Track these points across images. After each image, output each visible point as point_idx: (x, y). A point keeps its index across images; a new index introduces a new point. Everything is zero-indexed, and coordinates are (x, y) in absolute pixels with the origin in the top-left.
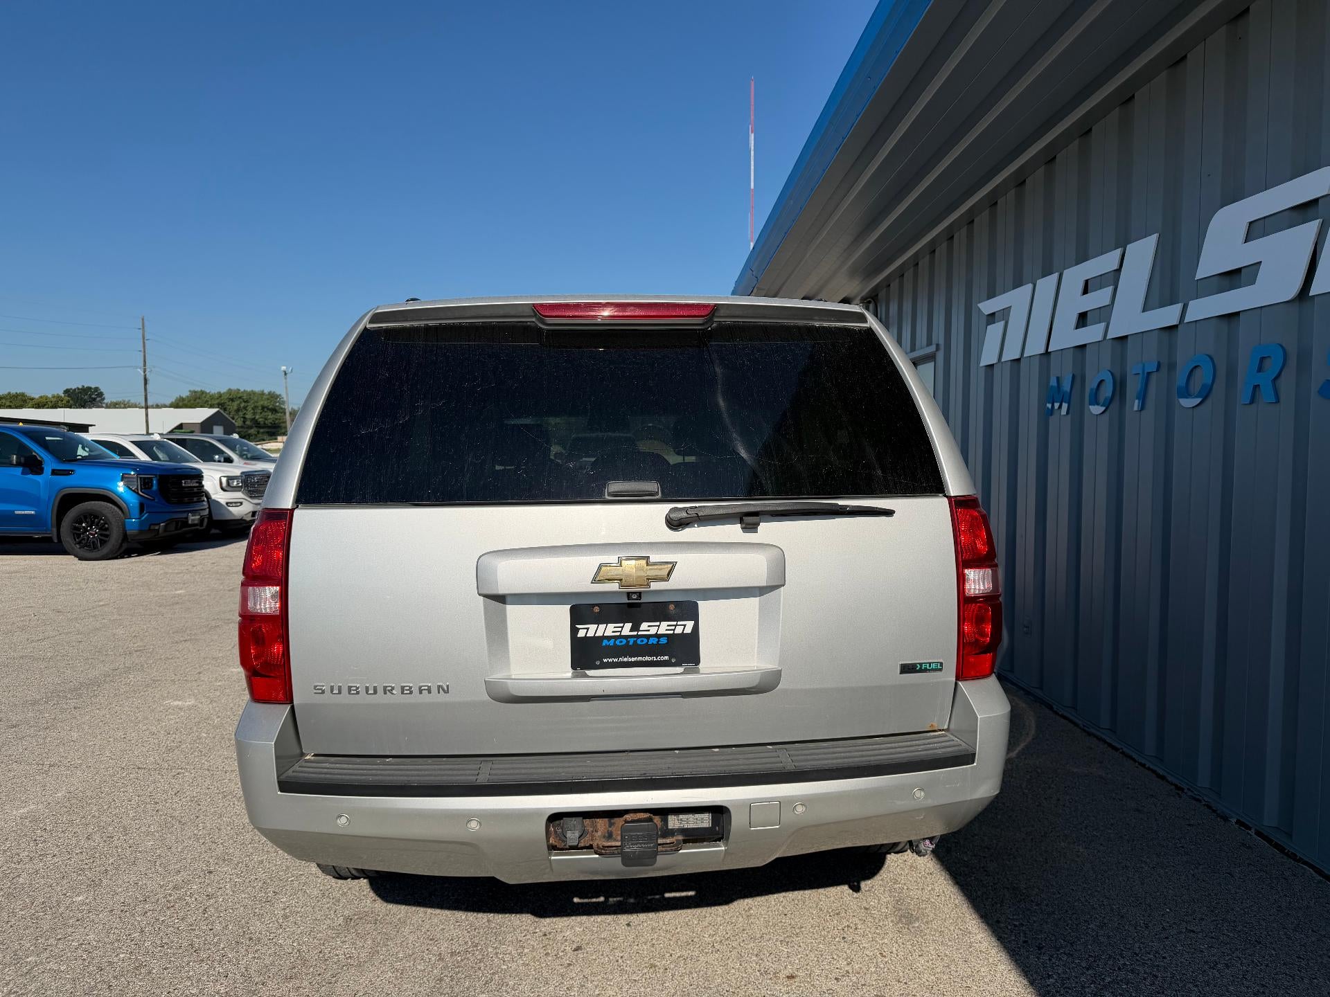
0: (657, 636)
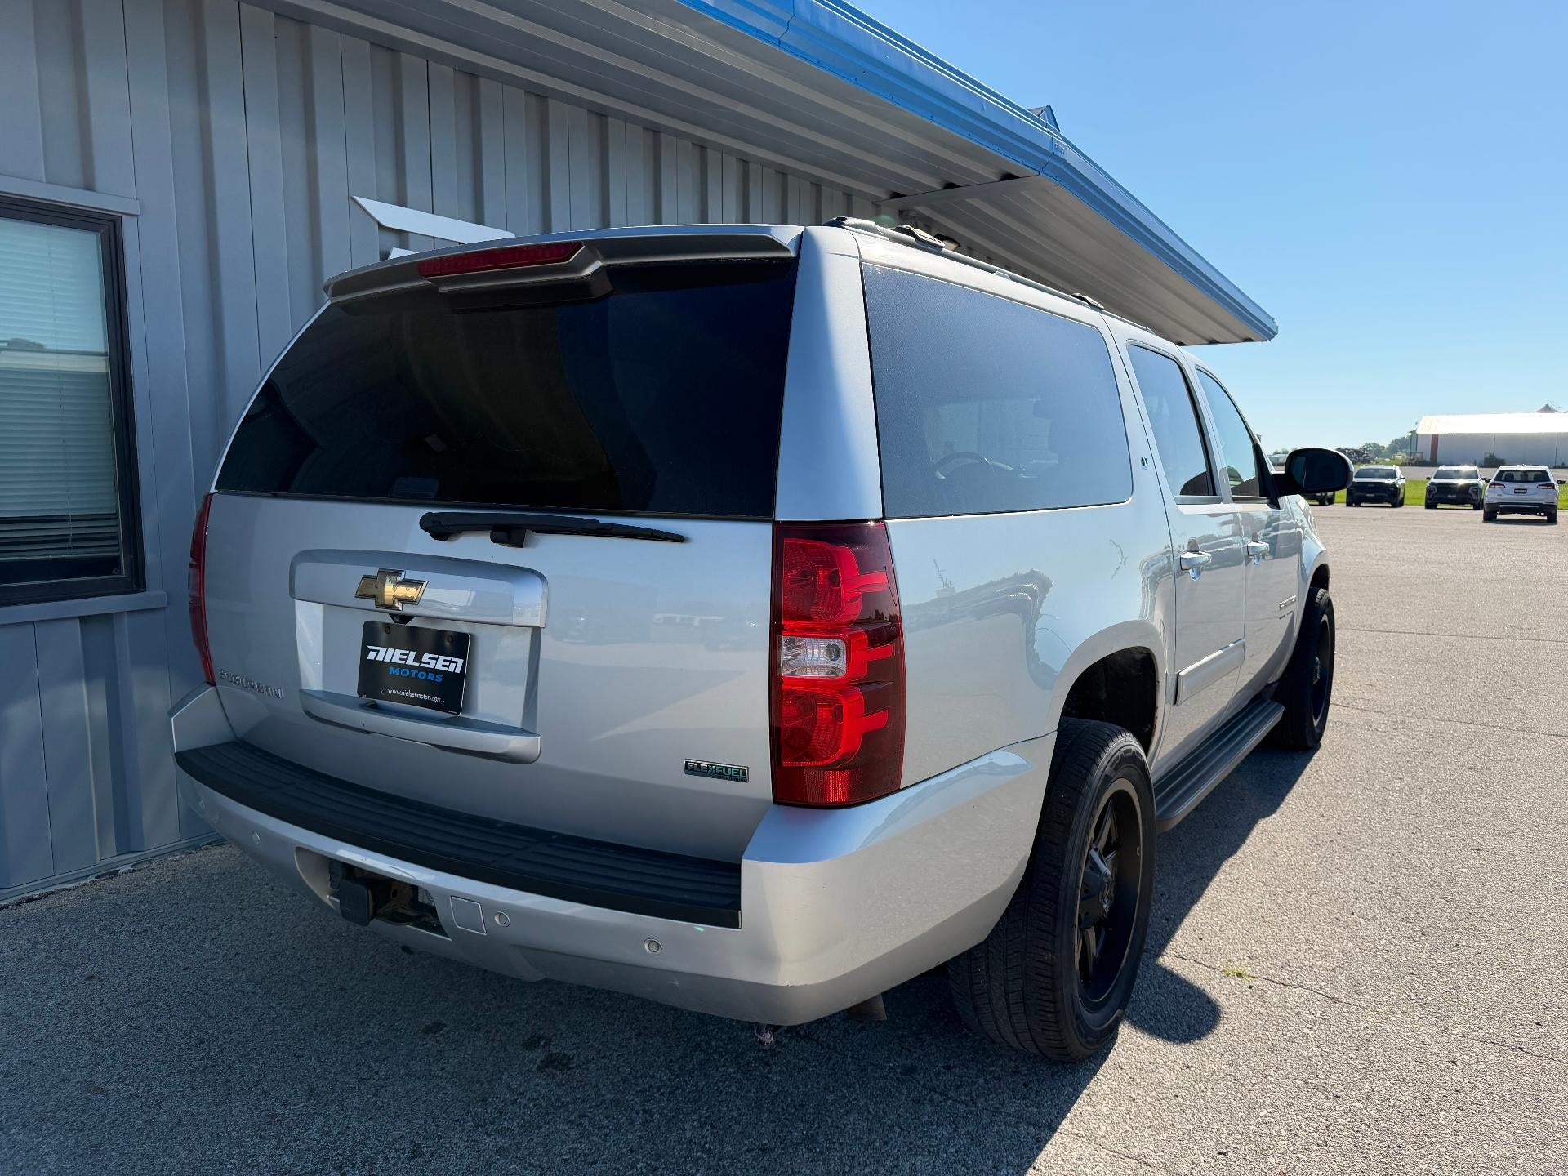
0: (435, 671)
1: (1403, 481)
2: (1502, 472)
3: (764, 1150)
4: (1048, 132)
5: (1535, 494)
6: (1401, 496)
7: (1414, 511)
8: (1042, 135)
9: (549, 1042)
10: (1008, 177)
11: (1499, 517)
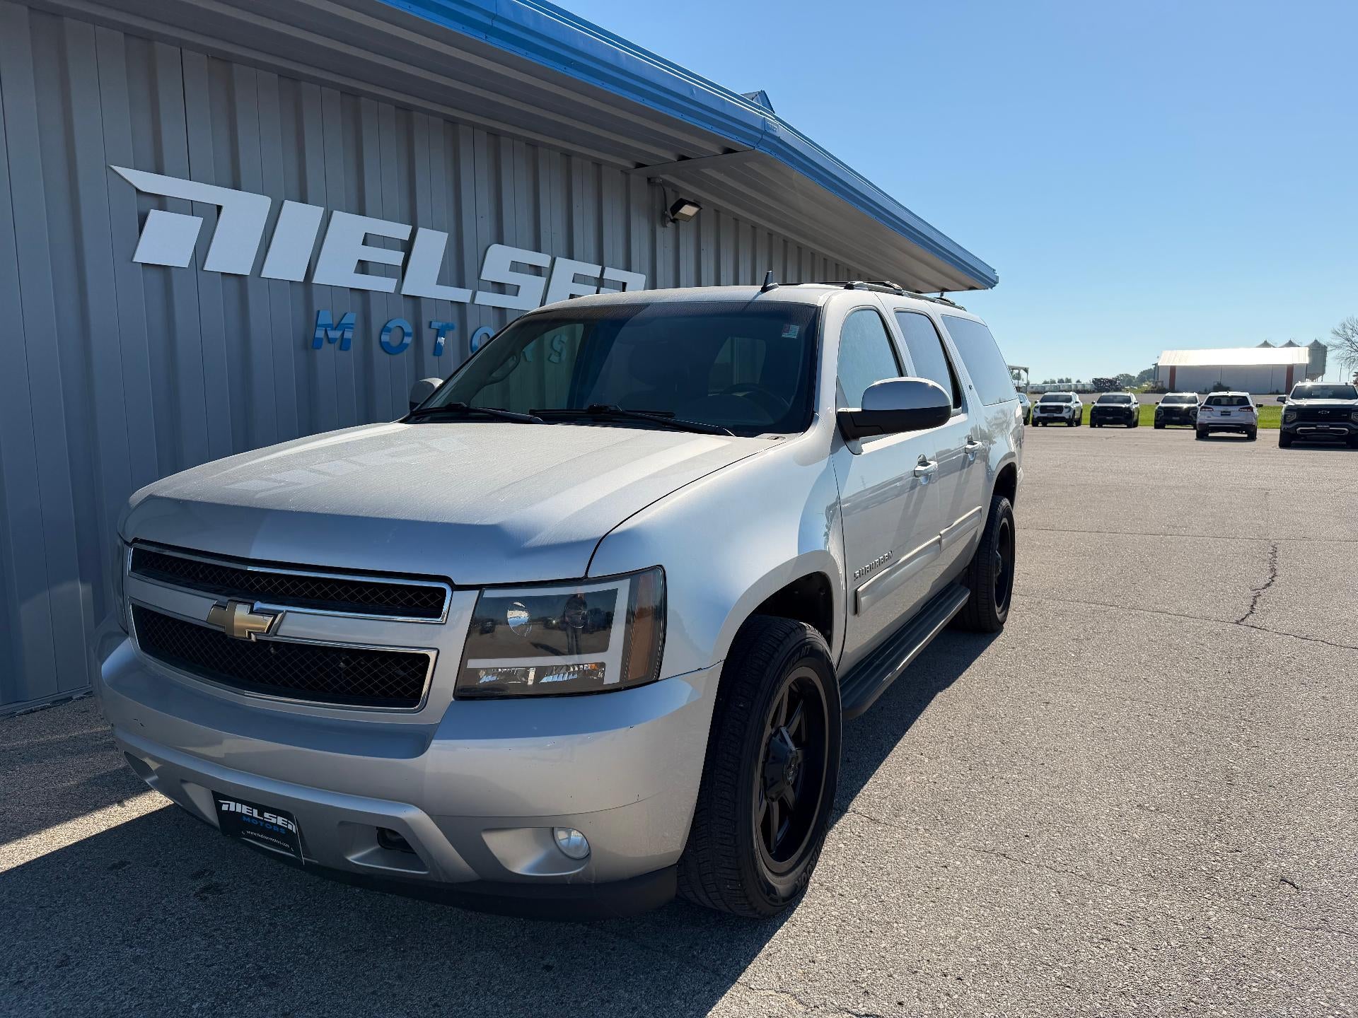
1: (1136, 406)
2: (1211, 398)
3: (358, 951)
4: (761, 113)
5: (1237, 416)
6: (1135, 418)
7: (1146, 431)
8: (755, 113)
9: (212, 873)
10: (728, 151)
11: (1210, 435)
